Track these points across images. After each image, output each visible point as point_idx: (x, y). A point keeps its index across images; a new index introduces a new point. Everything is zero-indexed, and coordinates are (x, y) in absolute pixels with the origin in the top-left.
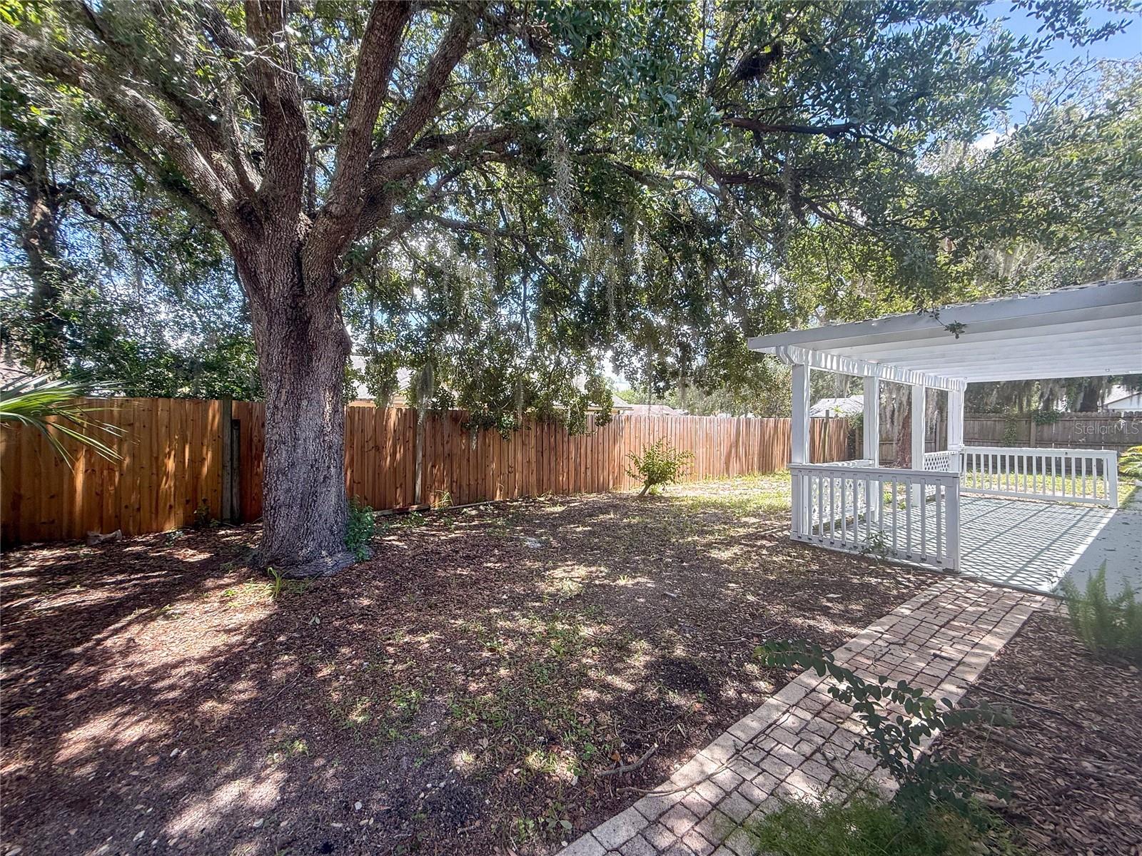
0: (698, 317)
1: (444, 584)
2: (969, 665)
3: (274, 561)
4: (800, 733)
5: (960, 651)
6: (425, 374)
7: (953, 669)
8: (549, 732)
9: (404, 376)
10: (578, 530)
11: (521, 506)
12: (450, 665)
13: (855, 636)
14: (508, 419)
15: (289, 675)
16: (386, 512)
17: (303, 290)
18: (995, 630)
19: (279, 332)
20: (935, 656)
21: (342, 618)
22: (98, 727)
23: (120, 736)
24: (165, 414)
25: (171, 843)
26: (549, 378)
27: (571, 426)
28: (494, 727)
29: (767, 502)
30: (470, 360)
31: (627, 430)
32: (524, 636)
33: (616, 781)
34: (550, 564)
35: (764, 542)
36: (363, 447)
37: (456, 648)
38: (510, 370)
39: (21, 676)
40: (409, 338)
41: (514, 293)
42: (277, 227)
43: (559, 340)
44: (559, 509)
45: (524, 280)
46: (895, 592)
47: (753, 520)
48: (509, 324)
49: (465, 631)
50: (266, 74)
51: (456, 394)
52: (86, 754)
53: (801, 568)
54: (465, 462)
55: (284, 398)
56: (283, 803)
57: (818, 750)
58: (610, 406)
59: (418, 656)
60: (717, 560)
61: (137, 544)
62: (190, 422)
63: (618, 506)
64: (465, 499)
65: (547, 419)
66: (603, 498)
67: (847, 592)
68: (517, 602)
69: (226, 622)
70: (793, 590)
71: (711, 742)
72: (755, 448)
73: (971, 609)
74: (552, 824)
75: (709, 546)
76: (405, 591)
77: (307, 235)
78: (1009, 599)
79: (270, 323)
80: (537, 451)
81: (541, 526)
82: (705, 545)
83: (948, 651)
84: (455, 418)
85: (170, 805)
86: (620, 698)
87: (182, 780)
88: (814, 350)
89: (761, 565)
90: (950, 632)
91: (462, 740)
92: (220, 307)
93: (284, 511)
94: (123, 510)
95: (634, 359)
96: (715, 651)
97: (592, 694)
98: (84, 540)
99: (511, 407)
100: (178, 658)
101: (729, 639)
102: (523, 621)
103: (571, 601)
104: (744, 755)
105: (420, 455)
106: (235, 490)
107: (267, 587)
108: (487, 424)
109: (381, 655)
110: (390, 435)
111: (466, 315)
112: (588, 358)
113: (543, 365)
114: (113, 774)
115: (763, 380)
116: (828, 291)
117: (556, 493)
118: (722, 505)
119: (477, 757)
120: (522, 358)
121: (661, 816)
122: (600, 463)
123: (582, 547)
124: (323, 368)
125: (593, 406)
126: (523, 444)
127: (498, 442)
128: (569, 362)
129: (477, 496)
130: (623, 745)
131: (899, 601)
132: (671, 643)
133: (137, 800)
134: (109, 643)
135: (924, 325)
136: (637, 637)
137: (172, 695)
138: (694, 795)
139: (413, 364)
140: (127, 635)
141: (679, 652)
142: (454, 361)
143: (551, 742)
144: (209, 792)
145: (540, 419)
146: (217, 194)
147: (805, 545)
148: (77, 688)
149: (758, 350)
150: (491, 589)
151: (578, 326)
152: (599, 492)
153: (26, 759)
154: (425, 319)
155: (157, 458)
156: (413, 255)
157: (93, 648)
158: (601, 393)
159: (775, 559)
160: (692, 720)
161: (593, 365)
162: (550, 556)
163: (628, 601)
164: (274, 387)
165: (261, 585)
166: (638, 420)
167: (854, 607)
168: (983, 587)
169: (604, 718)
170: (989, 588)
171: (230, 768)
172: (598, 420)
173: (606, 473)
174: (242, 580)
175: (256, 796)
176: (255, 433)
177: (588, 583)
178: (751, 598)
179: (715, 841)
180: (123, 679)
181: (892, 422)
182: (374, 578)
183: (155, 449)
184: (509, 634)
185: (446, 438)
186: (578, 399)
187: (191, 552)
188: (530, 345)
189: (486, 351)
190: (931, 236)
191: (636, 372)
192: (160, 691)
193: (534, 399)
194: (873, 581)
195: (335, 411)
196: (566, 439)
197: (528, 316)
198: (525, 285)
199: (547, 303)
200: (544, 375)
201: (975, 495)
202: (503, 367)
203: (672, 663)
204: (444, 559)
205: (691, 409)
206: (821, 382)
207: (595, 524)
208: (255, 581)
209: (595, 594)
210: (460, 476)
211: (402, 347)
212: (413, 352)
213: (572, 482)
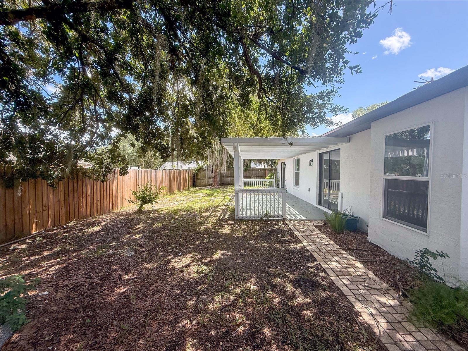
2: (333, 244)
5: (325, 241)
7: (334, 247)
10: (136, 237)
32: (232, 306)
35: (230, 222)
44: (97, 228)
46: (286, 229)
71: (351, 302)
78: (303, 223)
102: (217, 299)
103: (215, 275)
117: (79, 219)
131: (291, 231)
138: (381, 323)
147: (242, 220)
152: (105, 213)
159: (242, 227)
167: (289, 237)
168: (294, 221)
173: (108, 201)
178: (265, 245)
184: (225, 310)
194: (277, 227)
209: (217, 267)
213: (89, 210)
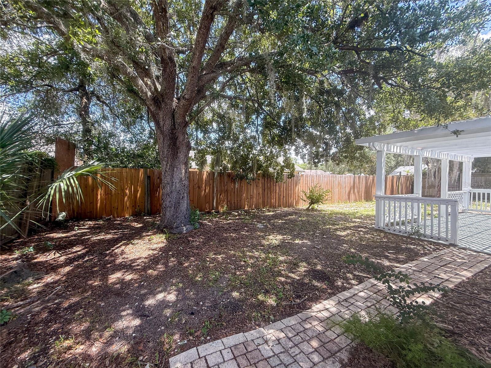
0: (332, 131)
1: (226, 239)
2: (451, 281)
3: (166, 227)
4: (366, 299)
5: (448, 276)
6: (217, 158)
7: (443, 282)
8: (266, 289)
9: (209, 158)
10: (279, 222)
11: (255, 212)
12: (230, 265)
13: (398, 267)
14: (250, 176)
15: (174, 264)
16: (203, 213)
17: (175, 127)
18: (469, 269)
19: (167, 143)
20: (435, 277)
21: (190, 248)
22: (118, 275)
23: (125, 278)
24: (126, 173)
25: (146, 307)
26: (267, 159)
27: (277, 178)
28: (246, 286)
29: (366, 213)
30: (235, 151)
31: (301, 181)
32: (257, 258)
33: (291, 307)
34: (267, 234)
35: (362, 229)
36: (194, 187)
37: (231, 260)
38: (251, 155)
39: (93, 259)
40: (211, 143)
41: (253, 123)
42: (166, 104)
43: (272, 142)
44: (271, 213)
45: (257, 118)
46: (422, 252)
47: (358, 220)
48: (251, 136)
49: (235, 255)
50: (163, 48)
51: (229, 166)
52: (117, 282)
53: (378, 240)
54: (233, 193)
55: (168, 167)
56: (177, 300)
57: (373, 305)
58: (294, 170)
59: (218, 262)
60: (339, 235)
61: (118, 221)
62: (134, 177)
63: (297, 213)
64: (233, 208)
65: (266, 176)
66: (291, 210)
67: (398, 250)
68: (254, 247)
69: (152, 247)
70: (373, 248)
71: (329, 298)
72: (363, 189)
73: (459, 260)
74: (267, 316)
75: (336, 230)
76: (212, 240)
77: (176, 106)
78: (481, 258)
79: (163, 140)
80: (262, 189)
81: (264, 220)
82: (335, 229)
83: (443, 276)
84: (229, 175)
85: (144, 298)
86: (293, 281)
87: (146, 291)
88: (388, 144)
89: (359, 238)
90: (445, 269)
91: (234, 288)
92: (142, 133)
93: (168, 209)
94: (112, 208)
95: (304, 150)
96: (334, 268)
97: (283, 279)
98: (101, 218)
99: (252, 171)
100: (138, 257)
101: (341, 264)
102: (256, 253)
103: (276, 247)
104: (342, 303)
105: (215, 190)
106: (149, 202)
107: (164, 236)
108: (242, 178)
109: (205, 261)
110: (204, 182)
111: (233, 133)
112: (284, 150)
113: (265, 153)
114: (125, 287)
115: (364, 158)
116: (393, 117)
117: (270, 207)
118: (344, 214)
119: (240, 294)
120: (256, 150)
121: (307, 319)
122: (290, 195)
123: (281, 228)
124: (181, 156)
125: (286, 170)
126: (257, 186)
127: (246, 185)
128: (276, 152)
129: (238, 207)
130: (294, 296)
131: (423, 255)
132: (315, 264)
133: (134, 295)
134: (116, 251)
135: (441, 131)
136: (302, 261)
137: (138, 267)
138: (320, 314)
139: (212, 154)
140: (121, 249)
141: (319, 267)
142: (229, 152)
143: (267, 292)
144: (155, 295)
145: (264, 176)
146: (146, 93)
147: (381, 231)
148: (110, 263)
149: (360, 145)
150: (244, 242)
151: (280, 136)
152: (289, 207)
153: (100, 281)
154: (217, 135)
155: (123, 190)
156: (213, 110)
157: (112, 252)
158: (290, 164)
159: (366, 236)
160: (323, 291)
161: (287, 153)
162: (267, 231)
163: (299, 248)
164: (165, 163)
165: (161, 235)
166: (307, 176)
167: (400, 256)
168: (469, 252)
169: (287, 287)
170: (472, 253)
171: (160, 289)
172: (289, 176)
173: (292, 199)
174: (154, 234)
175: (169, 297)
176: (155, 181)
177: (283, 241)
178: (353, 250)
179: (327, 328)
180: (123, 262)
181: (435, 177)
182: (200, 235)
183: (122, 186)
184: (251, 257)
185: (225, 183)
186: (280, 167)
187: (136, 224)
188: (260, 145)
189: (241, 148)
190: (443, 91)
191: (305, 155)
192: (135, 266)
193: (261, 167)
194: (412, 247)
195: (186, 172)
196: (275, 184)
197: (259, 132)
198: (257, 120)
199: (267, 127)
200: (265, 157)
201: (477, 213)
202: (248, 154)
203: (316, 271)
204: (226, 230)
205: (333, 172)
206: (400, 159)
207: (287, 220)
208: (159, 234)
209: (286, 246)
210: (231, 199)
211: (208, 147)
212: (212, 149)
213: (277, 203)
